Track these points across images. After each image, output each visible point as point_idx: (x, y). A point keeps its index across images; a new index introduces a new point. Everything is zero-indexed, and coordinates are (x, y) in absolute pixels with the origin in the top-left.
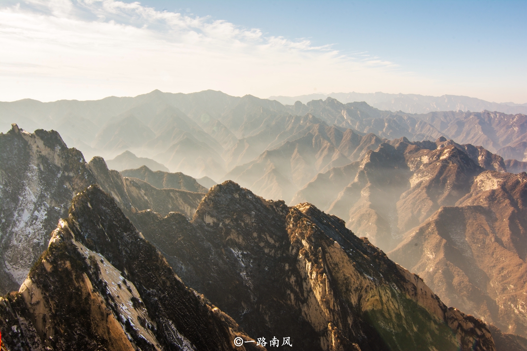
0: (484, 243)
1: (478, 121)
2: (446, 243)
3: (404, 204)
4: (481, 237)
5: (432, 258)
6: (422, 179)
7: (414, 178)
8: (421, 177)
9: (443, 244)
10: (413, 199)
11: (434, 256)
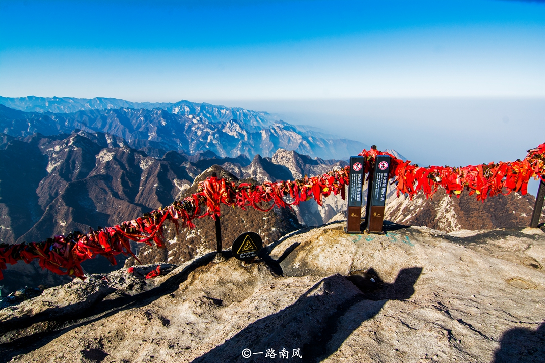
0: (106, 200)
1: (116, 115)
2: (73, 210)
3: (42, 190)
4: (103, 197)
5: (64, 225)
6: (55, 165)
7: (50, 166)
8: (55, 164)
9: (70, 212)
10: (49, 183)
11: (65, 223)
